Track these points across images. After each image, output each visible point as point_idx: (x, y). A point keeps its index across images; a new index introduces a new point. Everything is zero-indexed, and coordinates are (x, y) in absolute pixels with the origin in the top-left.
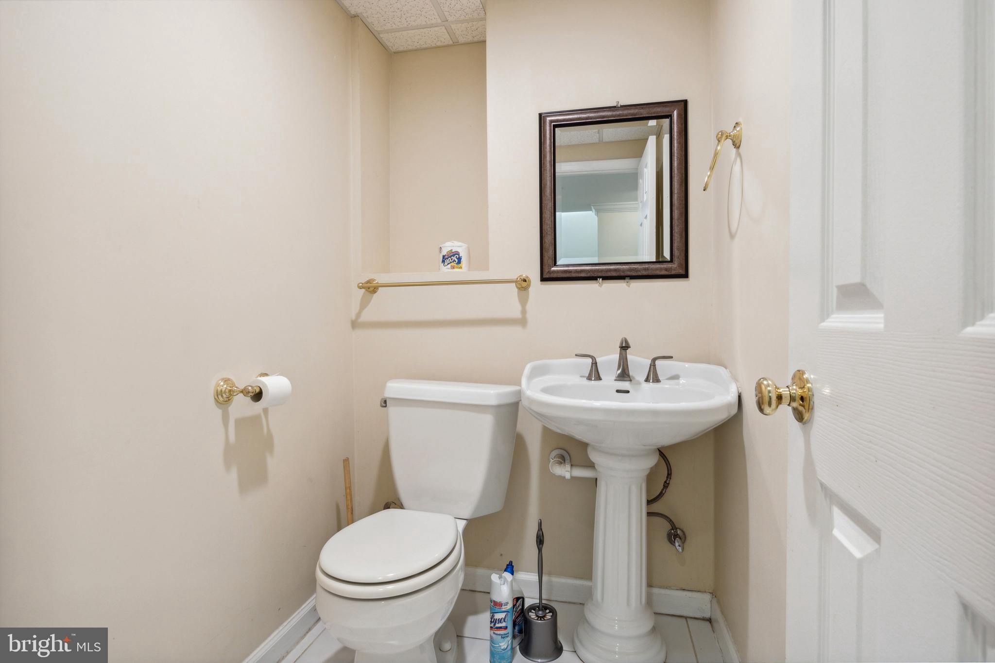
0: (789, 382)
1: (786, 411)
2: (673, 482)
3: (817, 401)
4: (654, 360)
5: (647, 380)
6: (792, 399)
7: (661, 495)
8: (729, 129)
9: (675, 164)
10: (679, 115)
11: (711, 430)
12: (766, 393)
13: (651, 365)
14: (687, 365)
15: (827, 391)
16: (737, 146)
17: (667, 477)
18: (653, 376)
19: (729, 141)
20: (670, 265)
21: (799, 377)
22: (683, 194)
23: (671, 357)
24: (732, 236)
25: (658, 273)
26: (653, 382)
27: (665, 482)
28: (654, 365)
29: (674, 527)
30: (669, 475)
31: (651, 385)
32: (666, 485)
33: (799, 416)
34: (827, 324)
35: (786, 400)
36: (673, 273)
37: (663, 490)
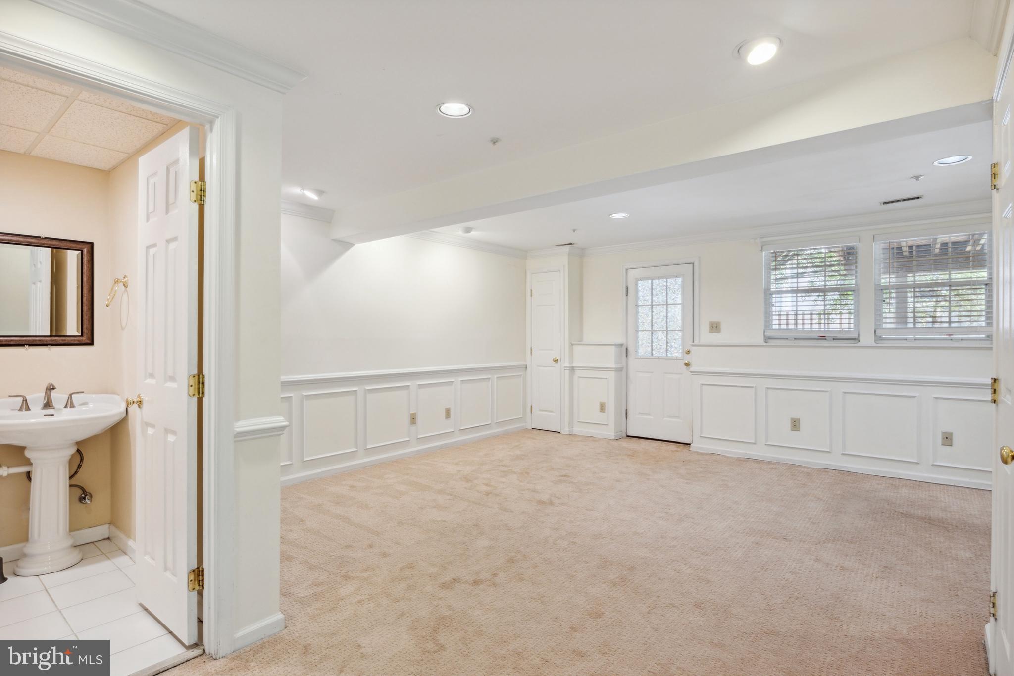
0: (136, 397)
1: (135, 405)
2: (84, 465)
3: (144, 402)
4: (71, 395)
5: (66, 406)
6: (137, 402)
7: (76, 473)
8: (121, 278)
9: (85, 279)
10: (88, 251)
11: (109, 429)
12: (129, 401)
13: (69, 398)
14: (94, 396)
15: (146, 399)
16: (125, 286)
17: (80, 462)
18: (70, 404)
19: (121, 284)
20: (81, 338)
21: (139, 396)
22: (90, 297)
23: (83, 392)
24: (123, 329)
25: (72, 342)
26: (70, 407)
27: (79, 465)
28: (71, 398)
29: (84, 491)
30: (82, 460)
31: (68, 409)
32: (79, 467)
33: (139, 407)
34: (146, 382)
35: (135, 403)
36: (83, 342)
37: (77, 470)
